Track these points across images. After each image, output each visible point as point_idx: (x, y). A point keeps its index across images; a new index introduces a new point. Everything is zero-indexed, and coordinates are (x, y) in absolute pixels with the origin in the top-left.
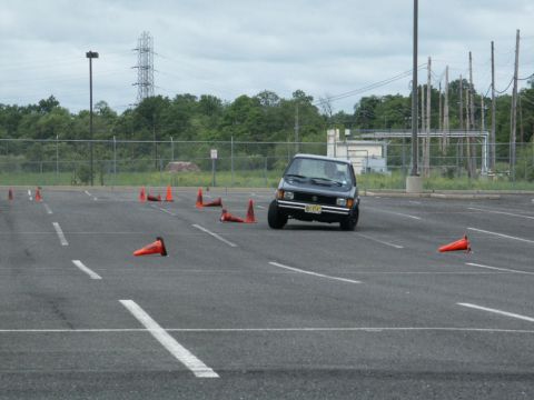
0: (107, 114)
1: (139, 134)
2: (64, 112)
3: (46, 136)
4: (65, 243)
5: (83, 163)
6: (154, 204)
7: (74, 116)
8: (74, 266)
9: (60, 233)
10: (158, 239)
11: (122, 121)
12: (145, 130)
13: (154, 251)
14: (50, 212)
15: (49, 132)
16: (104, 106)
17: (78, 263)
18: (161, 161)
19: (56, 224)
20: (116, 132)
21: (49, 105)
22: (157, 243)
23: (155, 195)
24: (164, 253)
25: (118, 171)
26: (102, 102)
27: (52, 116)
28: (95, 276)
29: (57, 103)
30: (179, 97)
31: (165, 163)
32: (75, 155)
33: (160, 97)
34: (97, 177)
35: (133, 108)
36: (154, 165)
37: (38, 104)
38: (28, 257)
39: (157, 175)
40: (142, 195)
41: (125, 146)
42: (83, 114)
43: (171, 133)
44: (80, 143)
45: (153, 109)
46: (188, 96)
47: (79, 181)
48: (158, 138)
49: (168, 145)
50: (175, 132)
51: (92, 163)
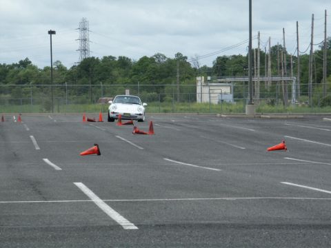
0: (61, 68)
1: (81, 81)
2: (34, 68)
3: (24, 82)
4: (38, 148)
5: (47, 99)
6: (91, 124)
7: (41, 70)
8: (44, 162)
9: (35, 142)
10: (95, 145)
11: (70, 73)
12: (84, 78)
13: (92, 152)
14: (28, 129)
15: (25, 80)
16: (59, 64)
17: (46, 160)
18: (95, 97)
19: (32, 137)
20: (67, 80)
21: (25, 64)
22: (95, 148)
23: (92, 118)
24: (99, 153)
25: (68, 103)
26: (58, 61)
27: (28, 70)
28: (58, 168)
29: (30, 62)
30: (105, 58)
31: (97, 98)
32: (42, 94)
33: (93, 58)
34: (56, 107)
35: (77, 65)
36: (90, 100)
37: (18, 63)
38: (15, 157)
39: (92, 106)
40: (84, 118)
41: (72, 88)
42: (46, 69)
43: (100, 80)
44: (45, 87)
45: (89, 66)
46: (110, 57)
47: (44, 110)
48: (92, 83)
49: (99, 87)
50: (103, 79)
51: (52, 99)
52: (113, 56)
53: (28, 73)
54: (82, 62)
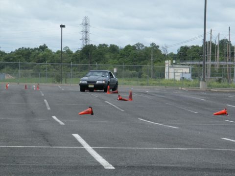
0: (69, 52)
1: (83, 61)
2: (50, 51)
4: (49, 109)
5: (58, 73)
7: (54, 53)
8: (53, 119)
9: (47, 104)
10: (90, 107)
11: (75, 55)
12: (85, 59)
13: (88, 113)
14: (43, 95)
15: (43, 60)
16: (67, 49)
17: (54, 117)
19: (45, 100)
20: (73, 60)
21: (43, 48)
22: (89, 109)
24: (92, 114)
25: (73, 77)
26: (67, 47)
27: (45, 53)
28: (62, 123)
29: (47, 47)
30: (100, 45)
32: (54, 70)
33: (92, 45)
34: (64, 79)
35: (80, 50)
37: (39, 48)
38: (33, 115)
41: (76, 66)
42: (58, 52)
43: (96, 61)
44: (57, 65)
45: (89, 50)
46: (104, 45)
47: (56, 82)
48: (91, 63)
49: (95, 66)
50: (98, 61)
51: (61, 74)
52: (106, 44)
54: (84, 48)
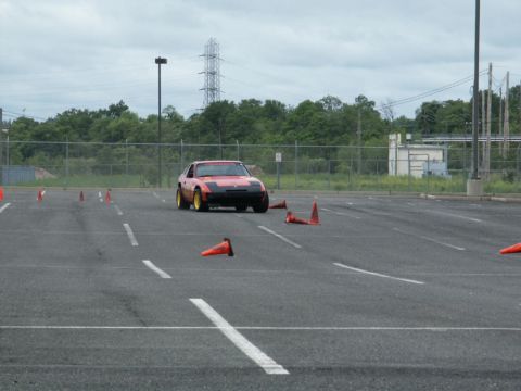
0: (175, 118)
1: (205, 138)
2: (132, 117)
3: (116, 139)
4: (135, 243)
5: (152, 165)
7: (143, 120)
8: (144, 264)
9: (130, 233)
10: (225, 240)
11: (188, 125)
12: (211, 134)
13: (221, 251)
14: (121, 213)
15: (117, 136)
16: (171, 111)
17: (148, 263)
19: (126, 225)
20: (183, 136)
21: (119, 110)
22: (224, 244)
24: (231, 253)
26: (170, 107)
27: (122, 120)
28: (165, 275)
29: (126, 108)
30: (244, 102)
32: (143, 158)
33: (226, 102)
34: (165, 179)
35: (200, 112)
37: (108, 109)
38: (100, 257)
41: (192, 149)
42: (151, 119)
43: (236, 137)
44: (148, 147)
45: (219, 114)
46: (253, 101)
47: (147, 183)
48: (223, 142)
49: (234, 148)
50: (240, 136)
51: (160, 166)
52: (257, 99)
53: (122, 124)
54: (207, 109)
